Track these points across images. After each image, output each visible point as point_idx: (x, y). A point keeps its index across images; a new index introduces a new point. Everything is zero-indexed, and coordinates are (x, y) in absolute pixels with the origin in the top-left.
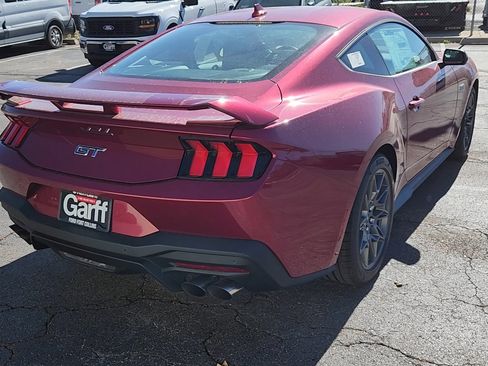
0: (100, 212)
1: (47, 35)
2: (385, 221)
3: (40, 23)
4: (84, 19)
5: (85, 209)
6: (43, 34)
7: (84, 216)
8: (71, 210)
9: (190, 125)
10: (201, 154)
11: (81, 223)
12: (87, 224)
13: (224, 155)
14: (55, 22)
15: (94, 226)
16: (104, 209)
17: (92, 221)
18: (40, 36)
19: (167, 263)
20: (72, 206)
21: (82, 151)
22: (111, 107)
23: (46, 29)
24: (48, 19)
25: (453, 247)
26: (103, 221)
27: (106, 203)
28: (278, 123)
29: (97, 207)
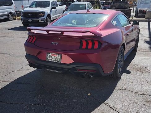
0: (58, 58)
1: (8, 17)
2: (122, 63)
3: (6, 13)
4: (22, 12)
6: (7, 16)
7: (54, 59)
8: (50, 58)
11: (53, 61)
12: (54, 61)
14: (11, 13)
15: (56, 62)
18: (6, 17)
19: (76, 70)
20: (50, 57)
21: (53, 43)
23: (8, 15)
24: (8, 12)
26: (59, 60)
27: (60, 56)
28: (103, 36)
29: (57, 57)
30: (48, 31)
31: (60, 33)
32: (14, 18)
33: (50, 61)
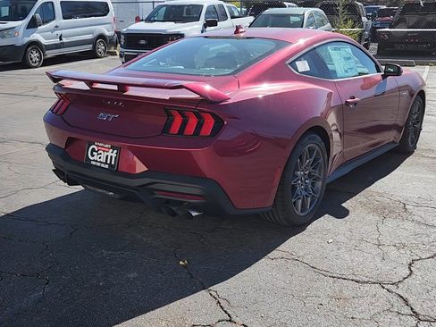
0: (111, 157)
1: (94, 47)
2: (319, 184)
3: (89, 37)
4: (123, 34)
5: (102, 155)
6: (91, 46)
7: (101, 160)
8: (93, 156)
9: (171, 100)
10: (178, 120)
11: (99, 164)
12: (103, 165)
13: (193, 122)
14: (102, 36)
15: (107, 166)
16: (114, 155)
17: (106, 163)
18: (89, 47)
19: (152, 191)
20: (94, 153)
21: (103, 116)
22: (123, 87)
23: (94, 42)
24: (96, 34)
25: (375, 210)
26: (113, 163)
27: (115, 151)
28: (230, 101)
29: (110, 154)
30: (90, 83)
31: (115, 88)
32: (112, 50)
33: (93, 163)
